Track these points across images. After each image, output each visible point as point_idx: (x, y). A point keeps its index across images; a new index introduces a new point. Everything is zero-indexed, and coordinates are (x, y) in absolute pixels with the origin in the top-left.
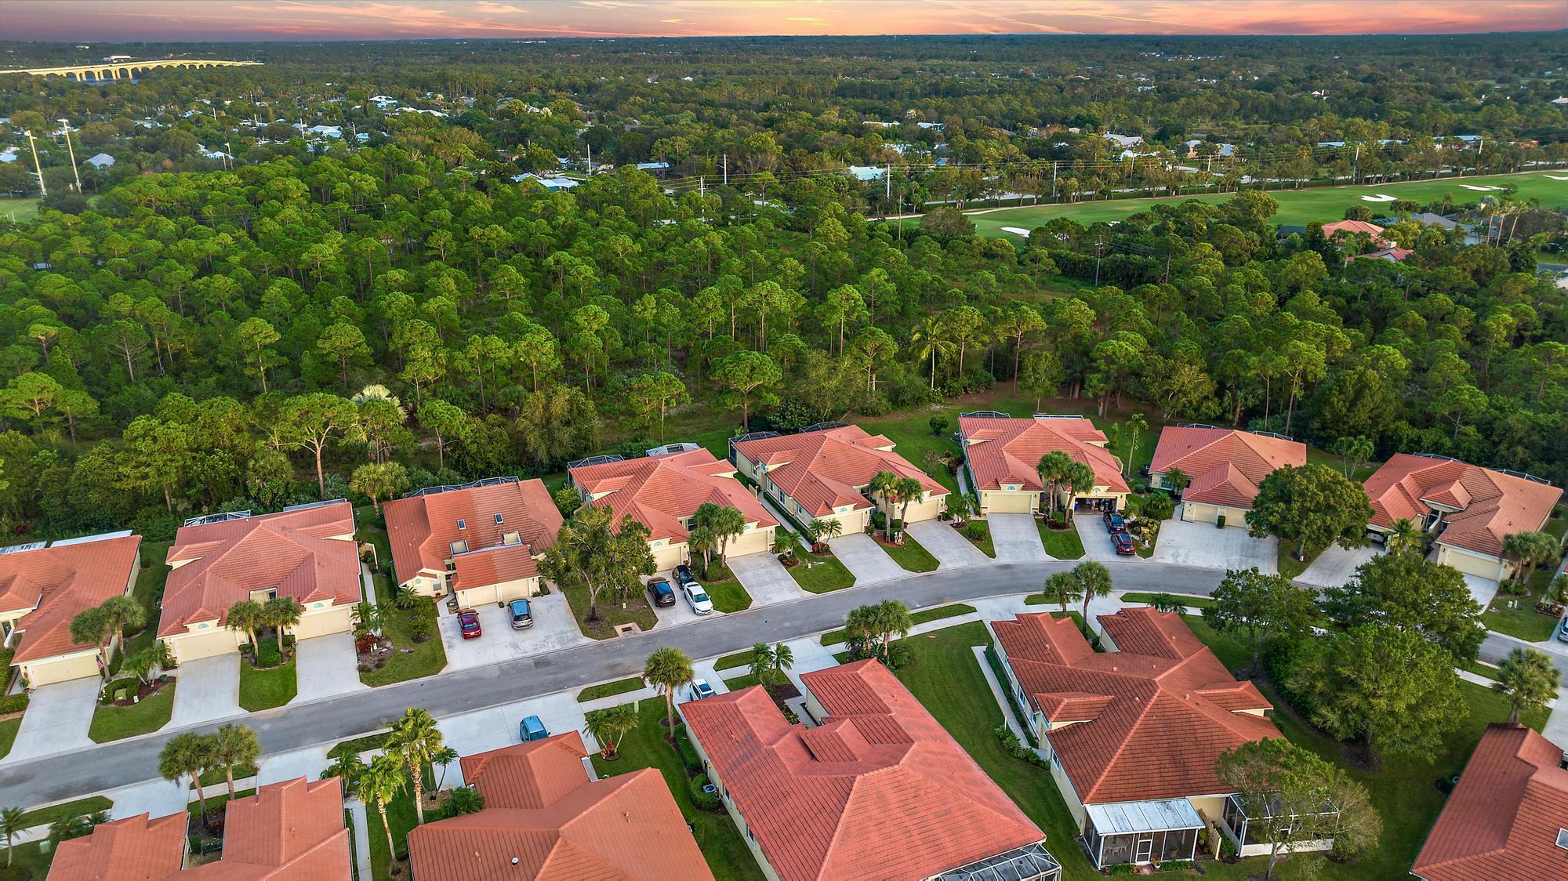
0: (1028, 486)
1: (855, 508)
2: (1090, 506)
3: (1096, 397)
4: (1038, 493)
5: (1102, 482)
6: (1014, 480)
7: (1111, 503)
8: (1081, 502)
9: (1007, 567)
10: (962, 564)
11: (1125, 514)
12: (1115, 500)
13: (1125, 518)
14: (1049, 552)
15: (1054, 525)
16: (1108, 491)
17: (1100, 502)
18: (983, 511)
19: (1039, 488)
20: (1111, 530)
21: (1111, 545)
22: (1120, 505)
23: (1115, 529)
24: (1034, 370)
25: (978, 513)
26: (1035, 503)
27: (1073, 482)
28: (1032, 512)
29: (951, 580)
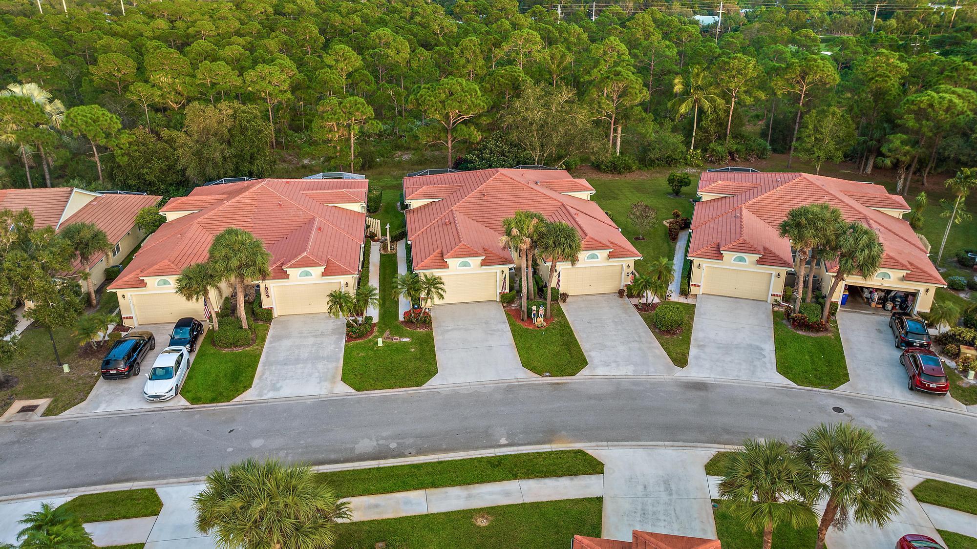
0: (767, 258)
1: (484, 263)
2: (869, 301)
3: (896, 165)
4: (783, 271)
5: (894, 264)
6: (745, 248)
7: (908, 298)
8: (854, 292)
9: (699, 386)
10: (624, 371)
11: (930, 320)
12: (914, 295)
13: (931, 325)
14: (784, 368)
15: (802, 324)
16: (904, 279)
17: (887, 295)
18: (693, 290)
19: (785, 264)
20: (904, 343)
21: (900, 371)
22: (923, 304)
23: (910, 344)
24: (816, 130)
25: (684, 292)
26: (777, 287)
27: (843, 255)
28: (770, 299)
29: (590, 398)
